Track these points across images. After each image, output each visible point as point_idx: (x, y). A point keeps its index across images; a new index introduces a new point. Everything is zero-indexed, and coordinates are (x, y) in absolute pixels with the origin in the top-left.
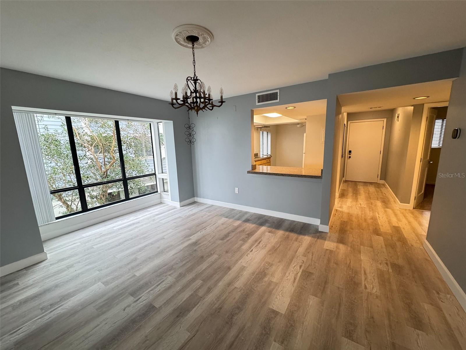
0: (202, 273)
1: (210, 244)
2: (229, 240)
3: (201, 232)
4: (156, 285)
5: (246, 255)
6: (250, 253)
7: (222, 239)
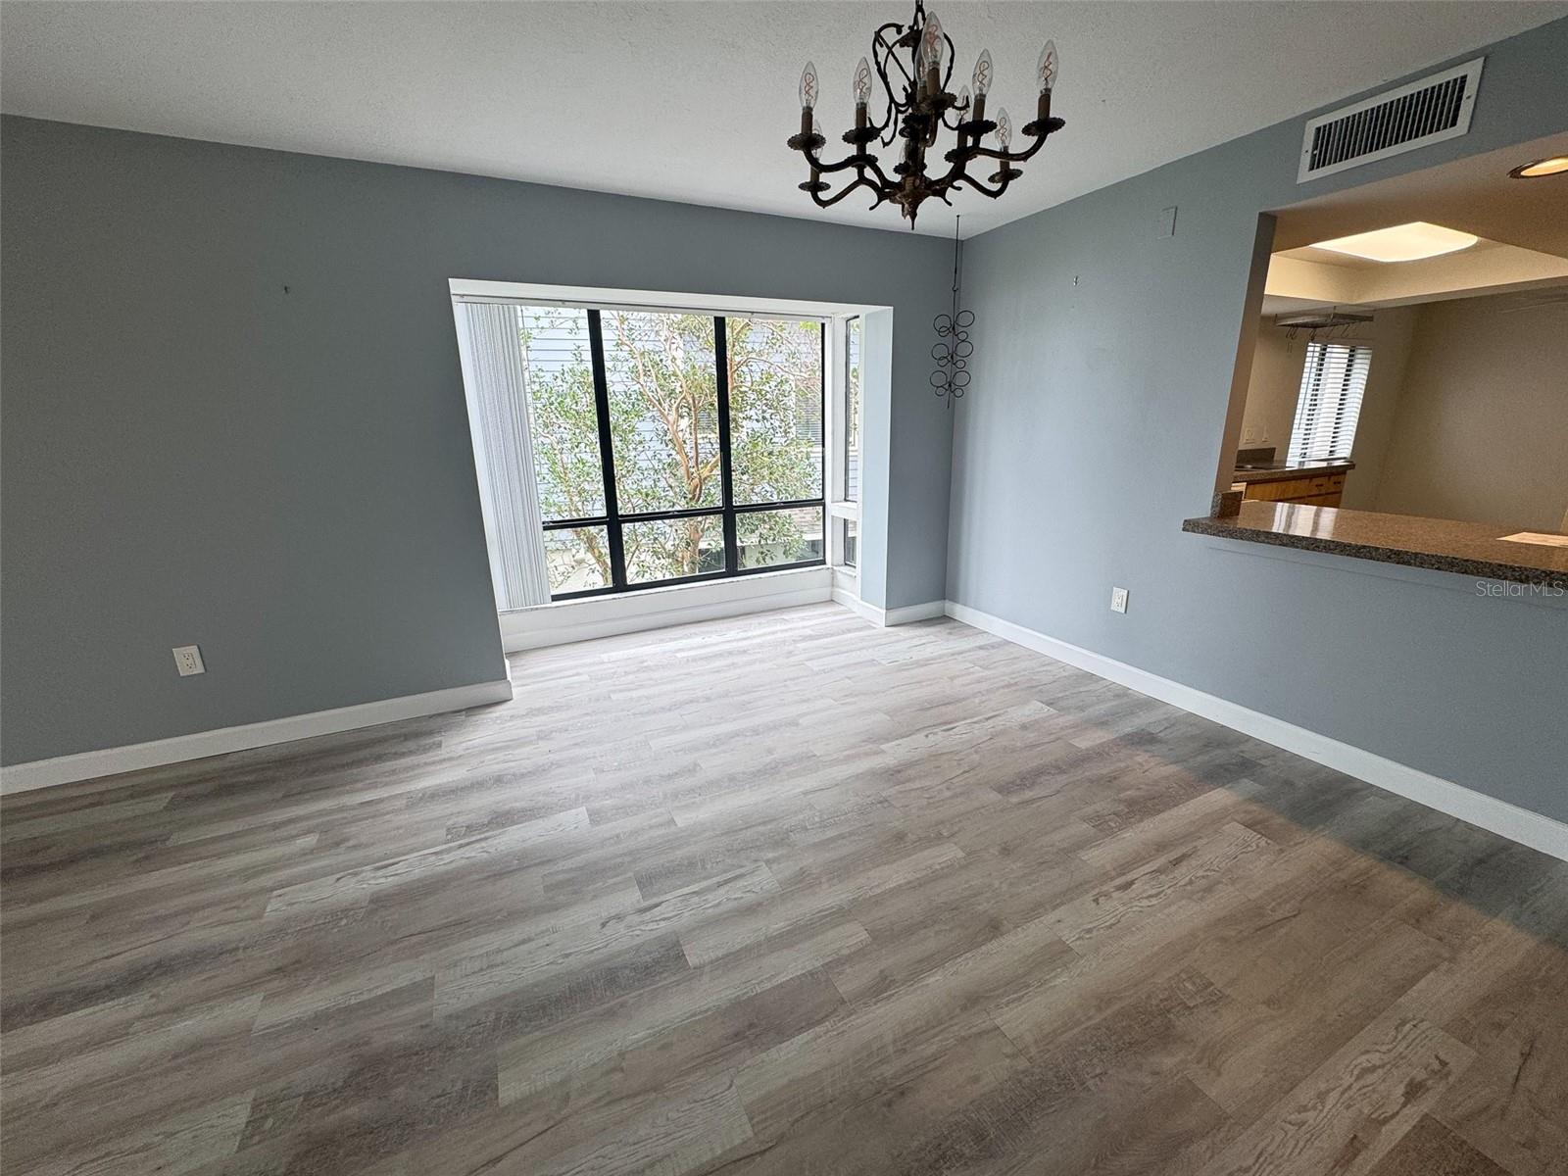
0: (877, 901)
1: (948, 794)
2: (1033, 801)
3: (927, 736)
4: (715, 880)
5: (1089, 897)
6: (1116, 895)
7: (1004, 789)
